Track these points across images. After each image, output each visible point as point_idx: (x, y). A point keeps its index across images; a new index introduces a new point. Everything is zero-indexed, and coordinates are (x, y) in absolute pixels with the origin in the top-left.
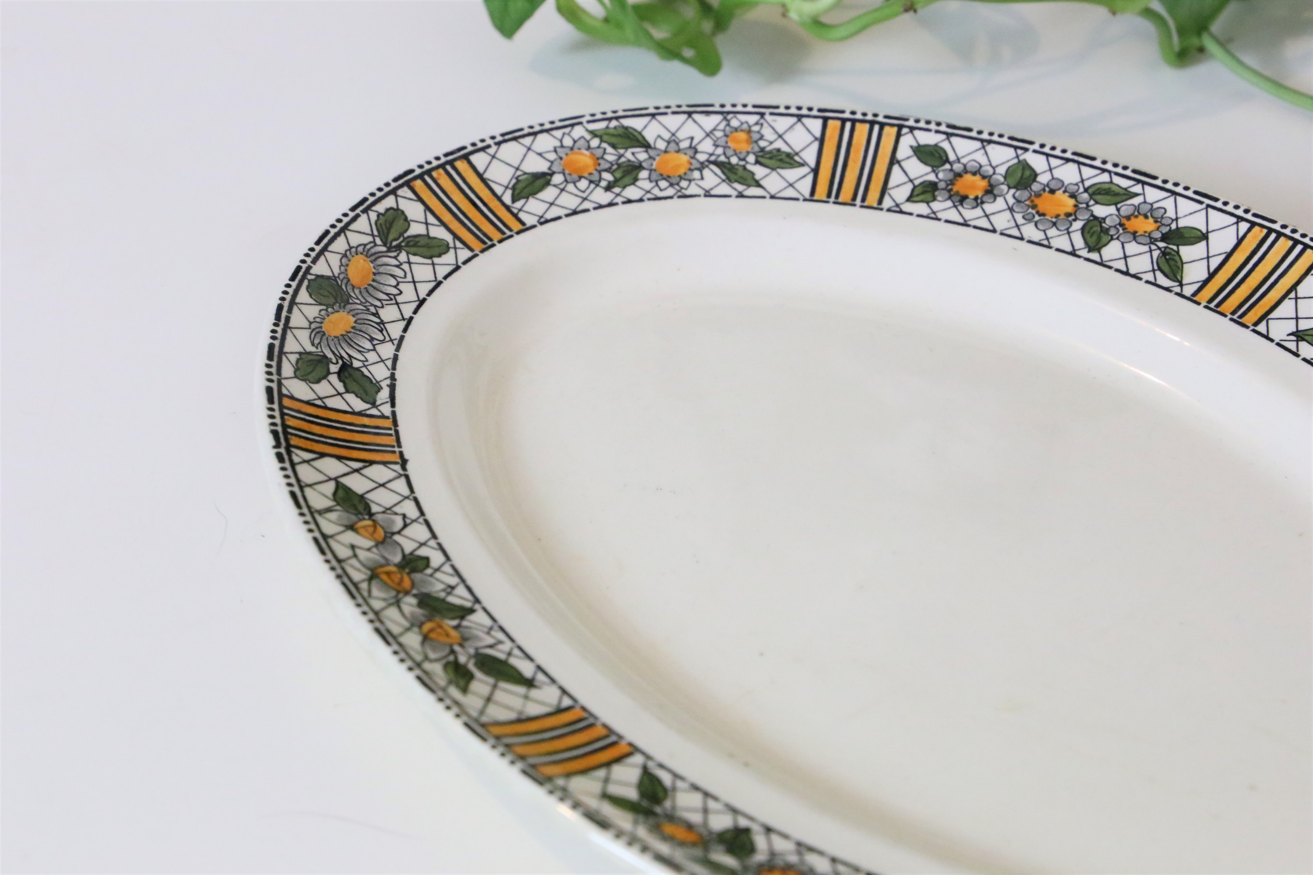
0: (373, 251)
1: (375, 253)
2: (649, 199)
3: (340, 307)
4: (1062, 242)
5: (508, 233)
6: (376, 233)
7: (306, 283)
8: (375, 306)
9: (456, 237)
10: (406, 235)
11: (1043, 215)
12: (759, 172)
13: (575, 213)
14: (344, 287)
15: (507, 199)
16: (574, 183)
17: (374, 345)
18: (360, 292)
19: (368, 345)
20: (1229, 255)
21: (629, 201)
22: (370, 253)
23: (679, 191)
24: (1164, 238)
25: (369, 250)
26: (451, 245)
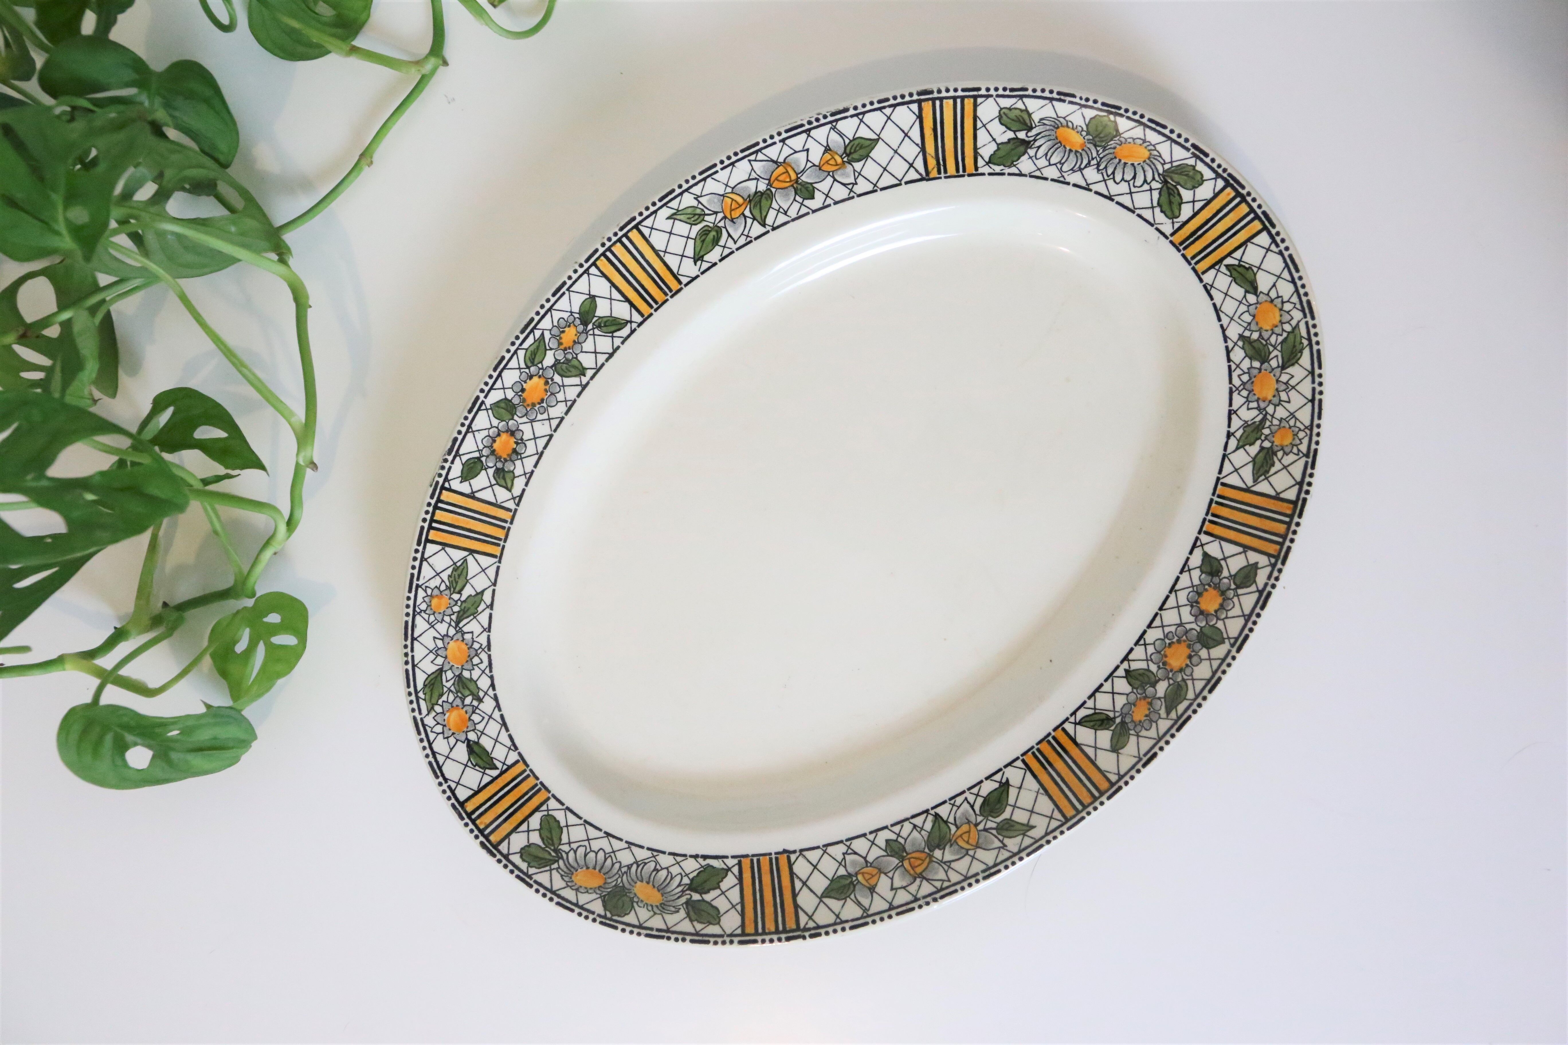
0: (565, 870)
1: (567, 868)
2: (491, 671)
3: (631, 892)
4: (572, 393)
5: (528, 772)
6: (548, 868)
7: (615, 918)
8: (620, 868)
9: (537, 809)
10: (543, 846)
11: (542, 401)
12: (468, 591)
13: (504, 724)
14: (609, 890)
15: (495, 773)
16: (475, 724)
17: (662, 869)
18: (610, 878)
19: (663, 873)
20: (613, 285)
21: (493, 685)
22: (568, 872)
23: (483, 650)
24: (585, 323)
25: (565, 873)
26: (546, 813)
